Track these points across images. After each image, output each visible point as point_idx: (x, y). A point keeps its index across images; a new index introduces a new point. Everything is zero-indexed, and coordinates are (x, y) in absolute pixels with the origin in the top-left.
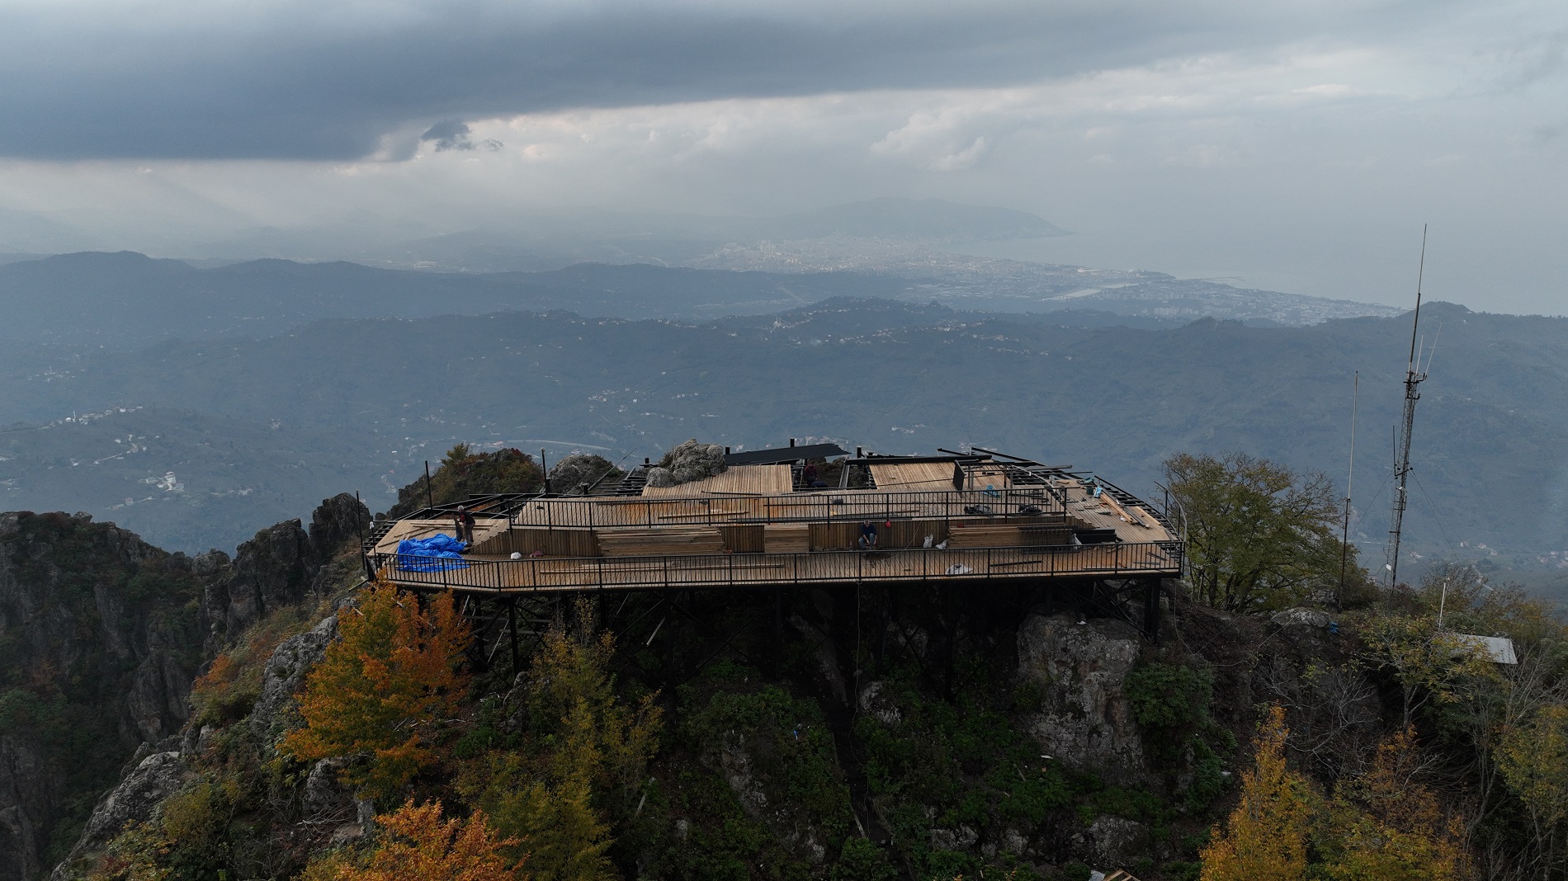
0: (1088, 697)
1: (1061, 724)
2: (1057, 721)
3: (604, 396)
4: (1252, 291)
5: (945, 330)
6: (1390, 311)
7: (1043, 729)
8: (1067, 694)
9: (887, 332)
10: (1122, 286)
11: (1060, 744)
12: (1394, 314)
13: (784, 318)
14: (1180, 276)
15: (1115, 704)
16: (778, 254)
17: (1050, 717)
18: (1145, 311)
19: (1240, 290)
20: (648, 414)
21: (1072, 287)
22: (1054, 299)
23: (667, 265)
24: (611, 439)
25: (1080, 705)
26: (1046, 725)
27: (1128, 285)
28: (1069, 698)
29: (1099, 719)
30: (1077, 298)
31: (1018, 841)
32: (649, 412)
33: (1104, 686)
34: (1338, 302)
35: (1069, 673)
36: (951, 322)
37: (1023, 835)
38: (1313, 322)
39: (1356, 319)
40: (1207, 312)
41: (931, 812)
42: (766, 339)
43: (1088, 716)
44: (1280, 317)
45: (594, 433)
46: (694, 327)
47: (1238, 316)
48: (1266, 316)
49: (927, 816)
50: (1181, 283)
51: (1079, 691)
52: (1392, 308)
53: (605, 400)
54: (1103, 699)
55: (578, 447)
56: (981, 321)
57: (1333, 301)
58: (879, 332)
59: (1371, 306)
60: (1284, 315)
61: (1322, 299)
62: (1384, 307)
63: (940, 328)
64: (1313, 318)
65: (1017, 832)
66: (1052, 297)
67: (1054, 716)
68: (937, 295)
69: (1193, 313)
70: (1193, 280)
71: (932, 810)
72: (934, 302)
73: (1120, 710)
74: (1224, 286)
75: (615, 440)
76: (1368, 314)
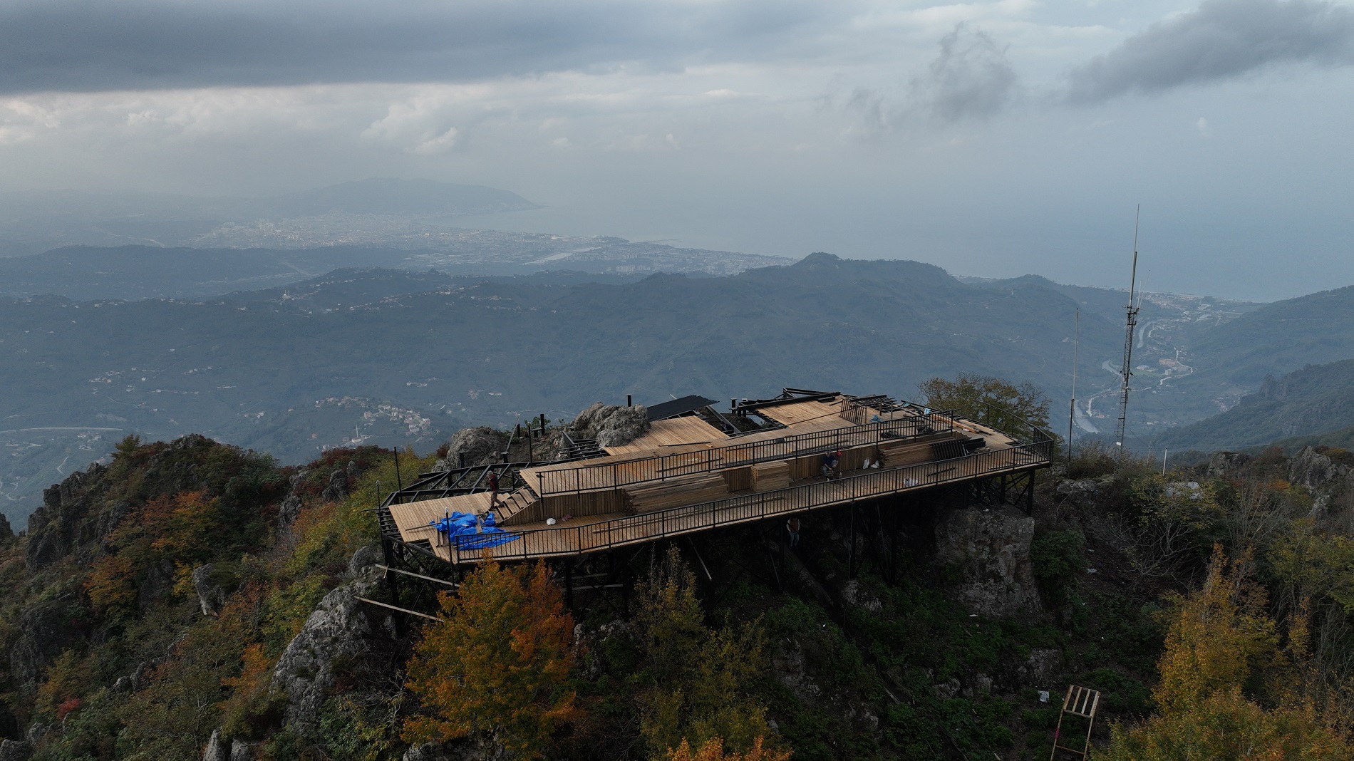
0: (1003, 565)
1: (986, 589)
2: (982, 587)
3: (109, 378)
4: (688, 249)
5: (446, 293)
6: (786, 261)
7: (971, 595)
8: (987, 565)
9: (393, 298)
10: (588, 249)
11: (984, 604)
12: (789, 264)
13: (292, 290)
14: (633, 240)
15: (1022, 566)
16: (277, 231)
17: (975, 585)
18: (609, 270)
19: (678, 249)
20: (159, 391)
21: (549, 252)
22: (535, 262)
23: (163, 245)
24: (121, 419)
25: (997, 571)
26: (974, 591)
27: (593, 249)
28: (989, 567)
29: (1010, 579)
30: (554, 261)
31: (986, 681)
32: (161, 389)
33: (1016, 554)
34: (750, 256)
35: (987, 549)
36: (449, 286)
37: (989, 676)
38: (736, 272)
39: (764, 268)
40: (657, 268)
41: (929, 673)
42: (277, 311)
43: (1005, 579)
44: (710, 269)
45: (100, 415)
46: (200, 304)
47: (680, 270)
48: (701, 270)
49: (928, 676)
50: (635, 245)
51: (996, 561)
52: (787, 259)
53: (109, 381)
54: (1014, 564)
55: (83, 431)
56: (477, 284)
57: (746, 256)
58: (386, 299)
59: (773, 258)
60: (713, 267)
61: (739, 254)
62: (782, 258)
63: (441, 293)
64: (735, 269)
65: (985, 674)
66: (533, 261)
67: (979, 584)
68: (433, 264)
69: (646, 270)
70: (644, 243)
71: (930, 671)
72: (433, 270)
73: (1027, 569)
74: (667, 247)
75: (125, 420)
76: (772, 265)
